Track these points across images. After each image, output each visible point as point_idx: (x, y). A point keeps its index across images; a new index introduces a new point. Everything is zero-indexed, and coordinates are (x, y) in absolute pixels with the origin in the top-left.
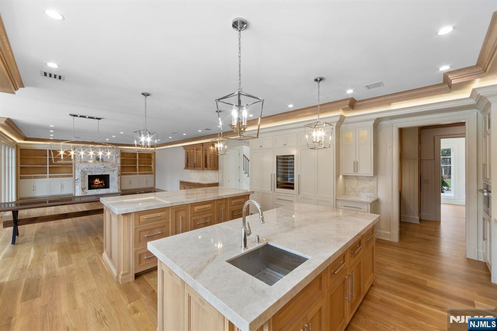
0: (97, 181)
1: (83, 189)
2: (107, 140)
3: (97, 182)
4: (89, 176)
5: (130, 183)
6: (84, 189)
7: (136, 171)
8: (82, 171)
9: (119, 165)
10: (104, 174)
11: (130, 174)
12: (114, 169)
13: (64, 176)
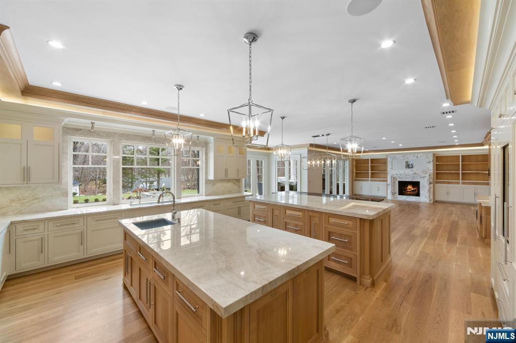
0: (409, 187)
1: (393, 194)
2: (401, 145)
3: (410, 189)
4: (399, 182)
5: (448, 193)
6: (395, 193)
7: (459, 180)
8: (392, 176)
9: (432, 172)
10: (413, 181)
11: (449, 183)
12: (424, 175)
13: (380, 181)
